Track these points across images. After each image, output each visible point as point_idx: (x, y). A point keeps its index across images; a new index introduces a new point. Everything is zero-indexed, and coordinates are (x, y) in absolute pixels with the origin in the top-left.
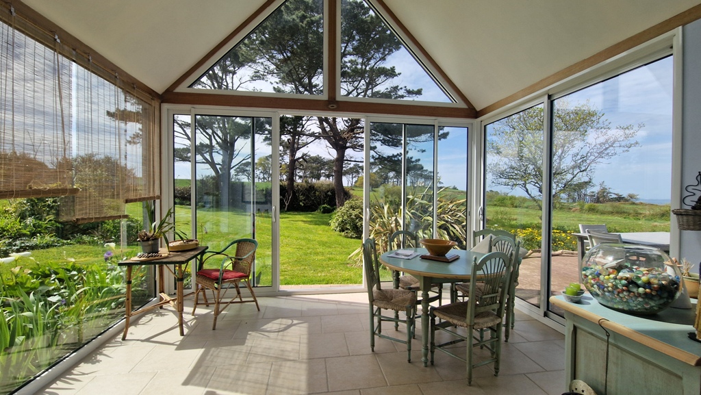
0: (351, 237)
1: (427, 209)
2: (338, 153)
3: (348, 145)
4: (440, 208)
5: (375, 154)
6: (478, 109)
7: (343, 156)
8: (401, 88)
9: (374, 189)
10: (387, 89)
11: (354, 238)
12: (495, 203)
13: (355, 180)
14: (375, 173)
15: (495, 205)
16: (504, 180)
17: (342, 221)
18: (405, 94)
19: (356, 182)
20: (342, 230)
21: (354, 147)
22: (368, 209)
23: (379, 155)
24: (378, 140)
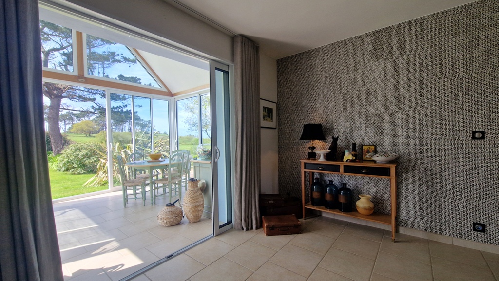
0: (79, 174)
1: (147, 144)
2: (52, 102)
3: (64, 94)
4: (155, 143)
5: (95, 105)
6: (173, 93)
7: (59, 104)
8: (118, 55)
9: (91, 135)
10: (105, 52)
11: (83, 174)
12: (192, 143)
13: (68, 127)
14: (92, 121)
15: (193, 144)
16: (195, 128)
17: (68, 162)
18: (122, 60)
19: (70, 128)
20: (67, 170)
21: (71, 97)
22: (111, 144)
23: (100, 107)
24: (98, 94)
